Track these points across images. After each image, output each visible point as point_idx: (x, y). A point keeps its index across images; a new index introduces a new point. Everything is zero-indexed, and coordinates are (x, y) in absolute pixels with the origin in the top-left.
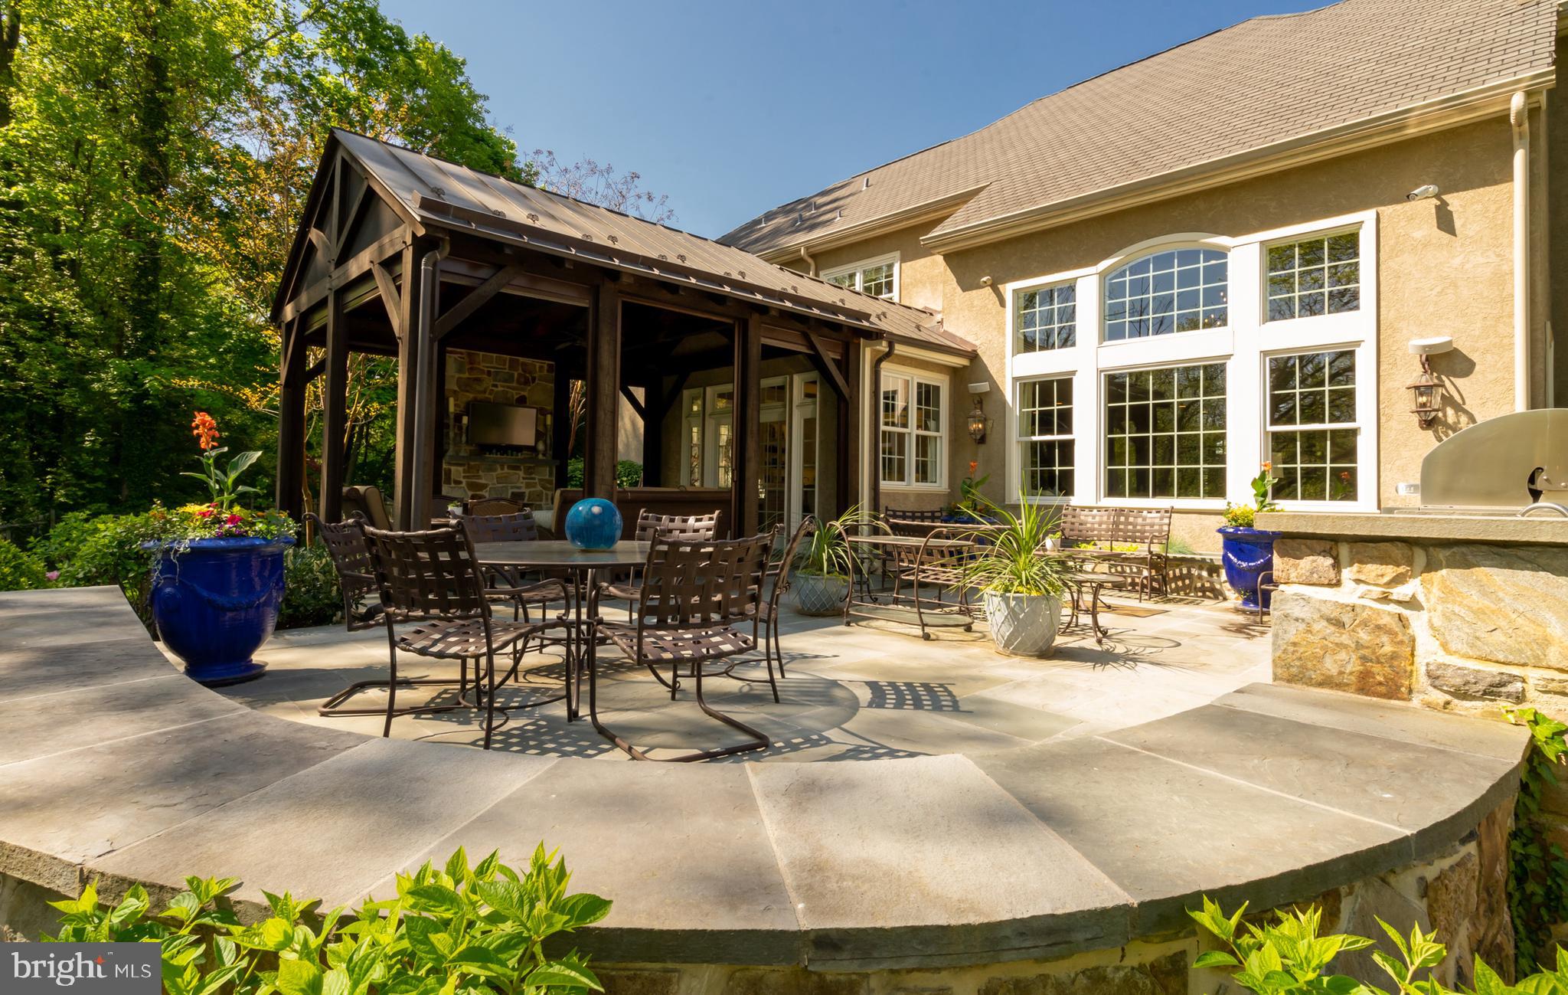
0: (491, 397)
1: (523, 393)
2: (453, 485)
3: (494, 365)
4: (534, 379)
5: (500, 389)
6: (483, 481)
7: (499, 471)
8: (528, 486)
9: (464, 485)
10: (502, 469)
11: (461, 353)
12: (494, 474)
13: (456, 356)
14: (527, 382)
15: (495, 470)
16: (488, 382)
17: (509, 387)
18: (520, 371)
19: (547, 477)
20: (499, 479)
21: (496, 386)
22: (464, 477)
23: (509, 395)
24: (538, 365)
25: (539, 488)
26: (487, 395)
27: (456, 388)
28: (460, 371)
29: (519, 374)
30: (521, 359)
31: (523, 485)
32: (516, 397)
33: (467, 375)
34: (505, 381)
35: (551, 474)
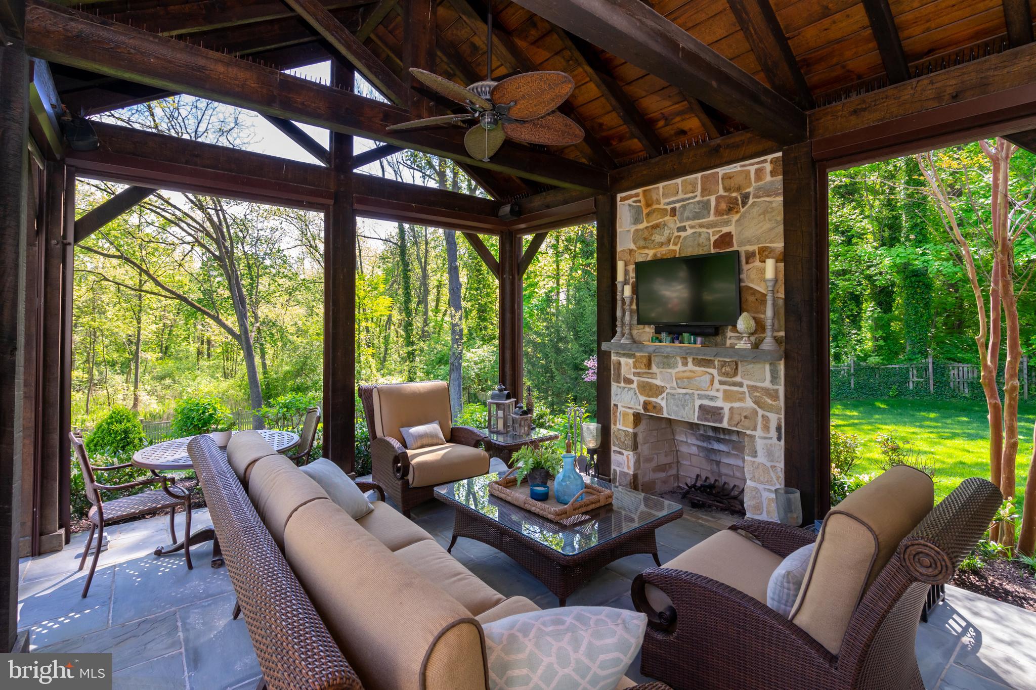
0: (677, 248)
1: (725, 230)
2: (622, 384)
3: (681, 196)
4: (746, 197)
5: (690, 231)
6: (658, 382)
7: (681, 368)
8: (728, 396)
9: (635, 385)
10: (685, 364)
11: (637, 195)
12: (673, 371)
13: (630, 201)
14: (730, 210)
15: (674, 366)
16: (672, 223)
17: (701, 226)
18: (721, 192)
19: (767, 384)
20: (681, 381)
21: (683, 229)
22: (634, 374)
23: (702, 240)
24: (752, 169)
25: (749, 403)
26: (671, 247)
27: (633, 246)
28: (637, 221)
29: (719, 199)
30: (721, 171)
31: (720, 395)
32: (713, 239)
33: (645, 224)
34: (696, 216)
35: (774, 378)
